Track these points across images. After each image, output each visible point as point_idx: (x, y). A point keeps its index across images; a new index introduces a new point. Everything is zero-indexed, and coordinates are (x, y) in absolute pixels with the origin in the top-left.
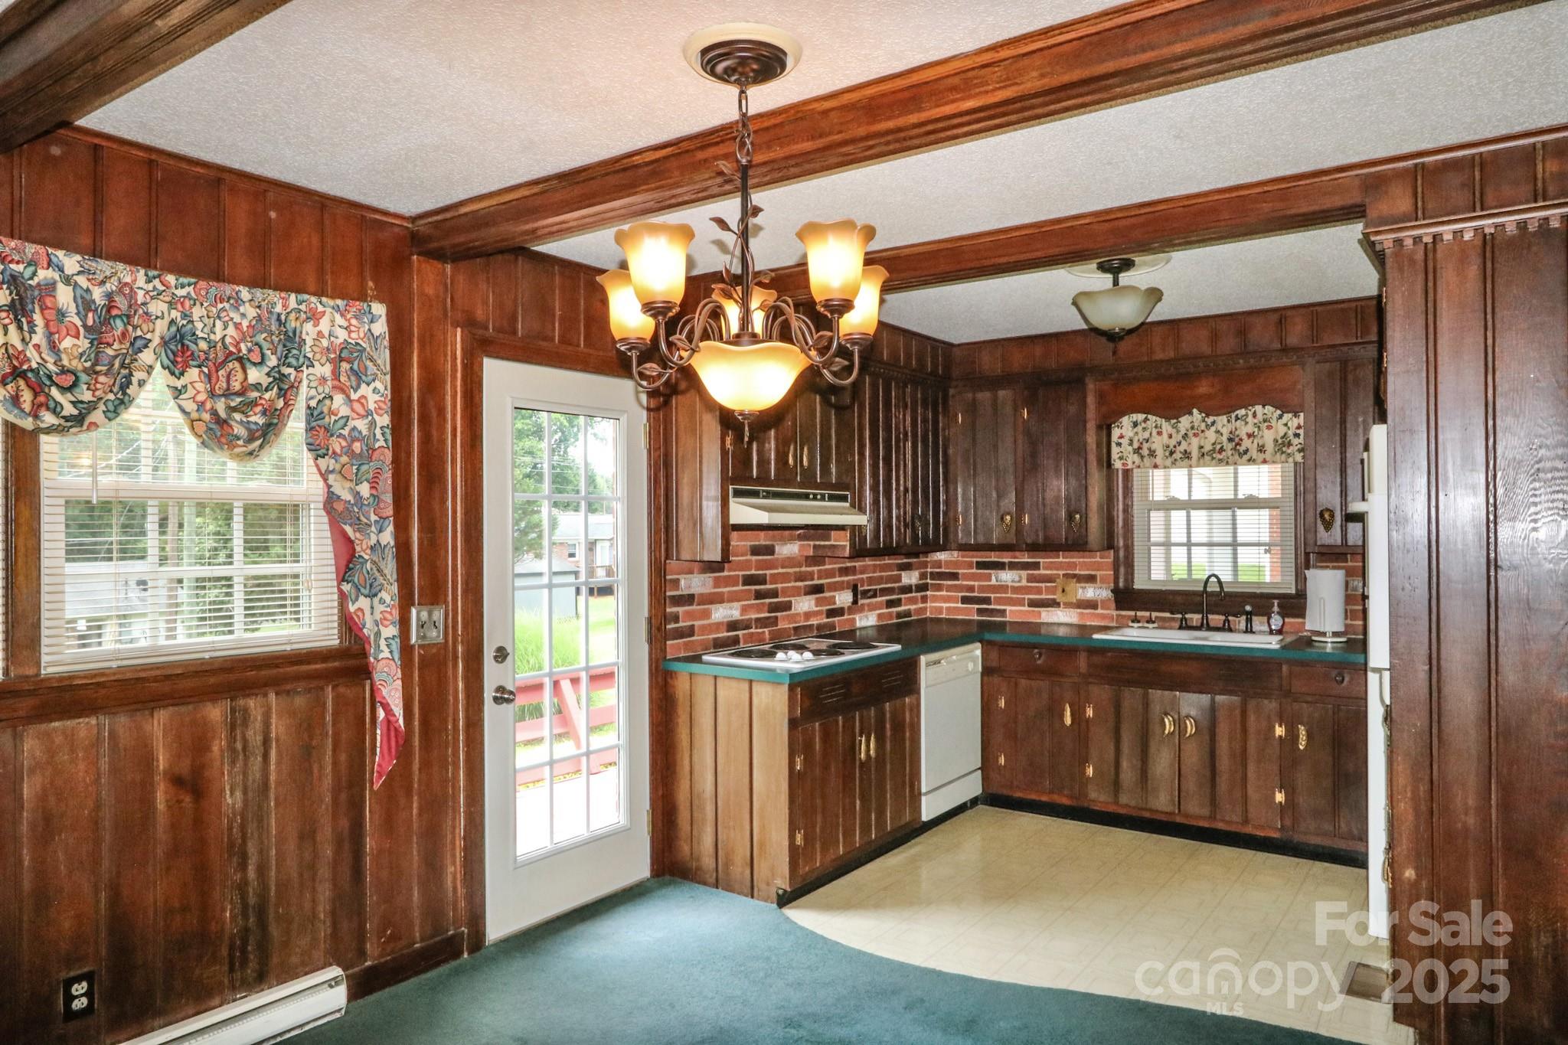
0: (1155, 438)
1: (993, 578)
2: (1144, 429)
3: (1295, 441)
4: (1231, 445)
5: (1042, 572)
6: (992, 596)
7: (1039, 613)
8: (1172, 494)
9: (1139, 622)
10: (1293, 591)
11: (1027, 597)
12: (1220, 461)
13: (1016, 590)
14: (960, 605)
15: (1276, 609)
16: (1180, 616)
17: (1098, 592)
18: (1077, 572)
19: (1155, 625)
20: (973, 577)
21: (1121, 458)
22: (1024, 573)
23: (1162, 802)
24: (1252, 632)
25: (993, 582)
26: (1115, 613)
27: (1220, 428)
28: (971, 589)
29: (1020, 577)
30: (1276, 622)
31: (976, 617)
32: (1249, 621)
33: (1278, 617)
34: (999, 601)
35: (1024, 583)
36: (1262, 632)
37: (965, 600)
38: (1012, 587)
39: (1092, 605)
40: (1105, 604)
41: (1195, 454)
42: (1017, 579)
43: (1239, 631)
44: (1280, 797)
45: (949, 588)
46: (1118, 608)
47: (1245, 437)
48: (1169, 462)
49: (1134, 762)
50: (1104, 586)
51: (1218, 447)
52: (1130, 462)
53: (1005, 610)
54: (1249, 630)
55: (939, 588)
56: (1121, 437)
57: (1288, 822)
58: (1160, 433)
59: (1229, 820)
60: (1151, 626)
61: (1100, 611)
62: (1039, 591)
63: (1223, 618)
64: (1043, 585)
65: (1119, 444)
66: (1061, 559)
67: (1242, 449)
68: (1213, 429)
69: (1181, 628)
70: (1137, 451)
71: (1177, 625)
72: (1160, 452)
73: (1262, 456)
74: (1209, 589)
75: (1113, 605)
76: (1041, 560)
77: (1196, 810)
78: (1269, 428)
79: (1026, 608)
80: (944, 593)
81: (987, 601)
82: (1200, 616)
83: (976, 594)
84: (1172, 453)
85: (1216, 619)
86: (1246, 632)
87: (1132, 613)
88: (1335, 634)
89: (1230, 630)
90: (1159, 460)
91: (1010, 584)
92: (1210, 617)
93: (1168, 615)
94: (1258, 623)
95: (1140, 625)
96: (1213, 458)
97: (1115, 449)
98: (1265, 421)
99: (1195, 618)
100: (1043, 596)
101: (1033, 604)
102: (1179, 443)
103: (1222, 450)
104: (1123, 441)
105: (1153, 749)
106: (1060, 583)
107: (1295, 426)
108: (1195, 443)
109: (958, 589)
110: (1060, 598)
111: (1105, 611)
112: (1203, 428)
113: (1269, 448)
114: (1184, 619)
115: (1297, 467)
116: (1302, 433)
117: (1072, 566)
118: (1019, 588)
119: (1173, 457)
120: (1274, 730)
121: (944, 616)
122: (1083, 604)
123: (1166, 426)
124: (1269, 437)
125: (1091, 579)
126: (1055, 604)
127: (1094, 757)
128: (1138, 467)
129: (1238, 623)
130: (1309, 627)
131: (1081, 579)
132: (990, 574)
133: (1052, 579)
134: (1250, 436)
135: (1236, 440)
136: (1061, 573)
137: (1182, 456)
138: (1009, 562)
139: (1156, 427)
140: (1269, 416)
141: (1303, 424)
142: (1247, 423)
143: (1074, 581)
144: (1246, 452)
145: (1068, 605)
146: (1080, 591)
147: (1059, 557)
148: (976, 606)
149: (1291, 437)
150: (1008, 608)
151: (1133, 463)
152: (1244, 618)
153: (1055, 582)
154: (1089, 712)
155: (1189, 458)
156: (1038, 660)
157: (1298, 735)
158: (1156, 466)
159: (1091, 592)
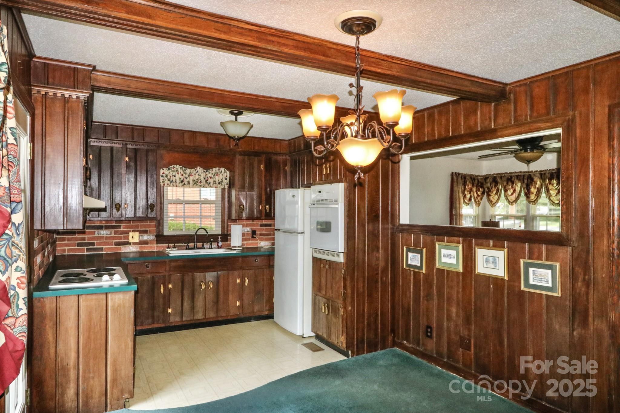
0: (177, 175)
1: (96, 233)
2: (173, 171)
3: (226, 181)
4: (205, 181)
5: (122, 229)
6: (95, 242)
7: (121, 248)
8: (178, 197)
9: (170, 248)
10: (220, 233)
11: (114, 241)
12: (200, 186)
13: (107, 238)
14: (76, 247)
15: (220, 239)
16: (186, 244)
17: (149, 237)
18: (139, 229)
19: (176, 249)
21: (163, 182)
22: (113, 231)
23: (199, 316)
24: (212, 248)
25: (96, 235)
26: (155, 245)
27: (200, 174)
28: (84, 239)
29: (111, 232)
30: (220, 244)
31: (86, 253)
32: (211, 244)
33: (220, 242)
34: (99, 244)
35: (113, 235)
36: (215, 248)
37: (78, 245)
38: (106, 237)
39: (146, 242)
40: (151, 242)
41: (191, 182)
42: (109, 233)
43: (207, 248)
44: (238, 304)
45: (69, 240)
46: (157, 243)
47: (209, 178)
48: (181, 184)
49: (189, 302)
50: (151, 234)
51: (200, 181)
52: (166, 184)
53: (103, 248)
54: (211, 248)
55: (64, 240)
56: (163, 173)
57: (241, 311)
58: (178, 173)
59: (223, 314)
60: (174, 249)
61: (149, 245)
62: (121, 238)
63: (202, 244)
64: (123, 235)
65: (162, 176)
66: (132, 224)
67: (209, 182)
68: (197, 174)
69: (187, 249)
70: (169, 180)
71: (185, 248)
72: (178, 181)
73: (215, 185)
74: (197, 234)
75: (155, 242)
76: (122, 224)
77: (211, 315)
78: (217, 175)
79: (114, 246)
80: (66, 242)
81: (93, 244)
82: (193, 244)
83: (86, 241)
84: (182, 182)
85: (199, 245)
86: (210, 248)
87: (167, 245)
88: (239, 247)
89: (204, 248)
90: (177, 184)
91: (105, 236)
92: (198, 244)
93: (181, 244)
94: (214, 245)
95: (170, 249)
96: (197, 185)
97: (161, 178)
98: (216, 173)
99: (191, 245)
100: (123, 240)
101: (117, 244)
102: (187, 178)
103: (201, 182)
104: (164, 175)
105: (196, 296)
106: (131, 234)
107: (226, 176)
108: (191, 178)
109: (76, 239)
110: (131, 240)
111: (152, 245)
112: (195, 173)
113: (217, 182)
114: (188, 245)
115: (223, 190)
116: (228, 178)
117: (137, 226)
118: (109, 237)
119: (183, 183)
120: (237, 281)
121: (66, 254)
122: (141, 243)
123: (180, 171)
124: (217, 179)
125: (146, 232)
126: (128, 243)
127: (172, 304)
128: (170, 186)
129: (207, 245)
130: (232, 245)
131: (141, 232)
132: (94, 232)
133: (127, 233)
134: (211, 178)
135: (206, 179)
136: (132, 230)
137: (186, 183)
138: (105, 226)
139: (177, 171)
140: (217, 171)
141: (228, 175)
142: (210, 173)
143: (138, 233)
144: (210, 183)
145: (135, 244)
146: (141, 237)
147: (130, 223)
148: (86, 247)
149: (224, 179)
150: (104, 247)
151: (168, 184)
152: (209, 243)
153: (129, 234)
154: (170, 286)
155: (189, 184)
156: (148, 267)
157: (245, 281)
158: (177, 186)
159: (145, 238)
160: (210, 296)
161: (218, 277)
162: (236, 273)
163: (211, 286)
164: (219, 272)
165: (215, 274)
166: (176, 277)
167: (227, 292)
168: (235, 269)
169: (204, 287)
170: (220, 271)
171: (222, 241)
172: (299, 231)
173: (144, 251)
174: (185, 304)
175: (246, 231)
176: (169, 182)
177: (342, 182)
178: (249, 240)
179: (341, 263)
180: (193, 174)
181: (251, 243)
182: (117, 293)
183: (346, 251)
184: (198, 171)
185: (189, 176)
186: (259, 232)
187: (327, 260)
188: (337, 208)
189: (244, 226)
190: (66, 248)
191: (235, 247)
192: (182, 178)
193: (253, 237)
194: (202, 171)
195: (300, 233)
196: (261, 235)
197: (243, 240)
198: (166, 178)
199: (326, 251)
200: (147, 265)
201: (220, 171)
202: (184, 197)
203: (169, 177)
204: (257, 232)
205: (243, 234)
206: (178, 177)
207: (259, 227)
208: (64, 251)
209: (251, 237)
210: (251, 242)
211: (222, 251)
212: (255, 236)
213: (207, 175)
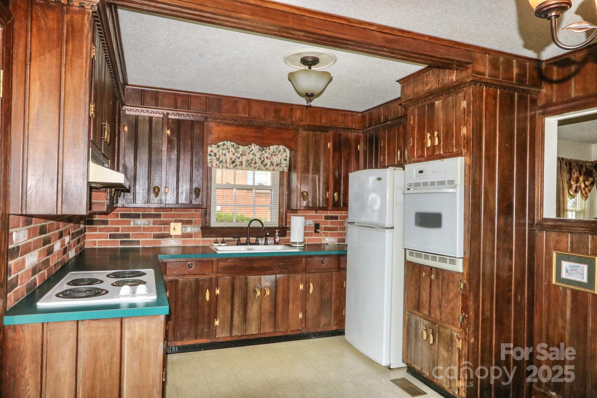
0: (227, 154)
1: (132, 223)
2: (223, 149)
3: (285, 162)
4: (260, 161)
5: (162, 219)
6: (131, 233)
7: (160, 241)
8: (228, 181)
9: (218, 243)
11: (152, 233)
12: (255, 168)
13: (146, 229)
14: (108, 239)
15: (277, 234)
16: (237, 239)
17: (193, 229)
18: (182, 219)
19: (225, 244)
20: (118, 223)
21: (211, 162)
22: (151, 220)
23: (253, 330)
24: (267, 244)
25: (132, 225)
26: (201, 239)
27: (255, 153)
28: (117, 229)
29: (149, 222)
30: (277, 239)
31: (120, 246)
32: (266, 240)
33: (278, 237)
34: (135, 236)
35: (151, 225)
36: (271, 244)
37: (111, 236)
38: (144, 228)
39: (190, 236)
40: (196, 235)
41: (244, 163)
42: (147, 223)
43: (262, 244)
44: (300, 316)
45: (101, 230)
46: (203, 237)
47: (265, 158)
48: (232, 166)
49: (241, 313)
50: (196, 226)
51: (254, 161)
52: (214, 165)
53: (139, 241)
54: (266, 244)
55: (94, 230)
56: (212, 152)
57: (303, 326)
58: (229, 152)
59: (281, 330)
60: (223, 244)
61: (193, 239)
62: (160, 229)
63: (256, 239)
64: (163, 226)
65: (210, 155)
66: (173, 212)
67: (265, 163)
68: (252, 153)
69: (237, 245)
70: (218, 159)
71: (236, 243)
72: (229, 161)
73: (272, 167)
74: (250, 226)
75: (201, 235)
76: (162, 213)
77: (268, 330)
78: (275, 155)
79: (152, 239)
80: (97, 233)
81: (127, 236)
82: (246, 238)
83: (120, 232)
84: (233, 162)
85: (253, 239)
86: (265, 244)
87: (215, 239)
88: (300, 243)
89: (258, 244)
90: (228, 165)
91: (142, 226)
92: (251, 238)
93: (231, 239)
94: (270, 240)
96: (251, 166)
97: (209, 157)
98: (274, 152)
99: (243, 239)
100: (163, 232)
101: (156, 236)
102: (239, 158)
103: (255, 163)
104: (212, 154)
105: (249, 305)
106: (172, 225)
107: (285, 156)
108: (244, 158)
109: (109, 230)
110: (172, 233)
111: (196, 239)
112: (249, 152)
113: (275, 164)
114: (239, 240)
115: (282, 173)
116: (288, 159)
117: (180, 216)
118: (148, 228)
119: (235, 164)
120: (299, 287)
121: (97, 247)
122: (185, 235)
123: (232, 149)
124: (275, 160)
125: (189, 222)
126: (169, 236)
127: (220, 314)
128: (219, 167)
129: (262, 241)
130: (292, 241)
131: (184, 223)
132: (130, 221)
133: (168, 223)
134: (267, 158)
135: (262, 159)
136: (173, 219)
137: (238, 164)
138: (142, 214)
139: (227, 149)
140: (275, 150)
141: (288, 156)
142: (266, 152)
143: (181, 224)
144: (266, 165)
145: (176, 236)
146: (184, 228)
147: (172, 211)
148: (120, 240)
149: (283, 160)
150: (141, 240)
151: (217, 165)
152: (264, 238)
153: (169, 224)
154: (218, 292)
155: (242, 165)
156: (190, 267)
157: (309, 287)
158: (227, 168)
159: (189, 229)
160: (267, 305)
161: (276, 281)
162: (299, 277)
163: (268, 293)
164: (278, 276)
165: (273, 277)
166: (225, 280)
167: (286, 302)
168: (297, 273)
169: (259, 293)
170: (279, 274)
171: (280, 236)
172: (387, 226)
173: (187, 245)
174: (236, 315)
175: (308, 224)
176: (218, 162)
177: (462, 156)
178: (311, 235)
179: (459, 273)
180: (247, 153)
181: (314, 239)
182: (139, 318)
183: (468, 256)
184: (252, 150)
185: (241, 155)
186: (323, 226)
187: (431, 268)
188: (454, 193)
189: (306, 218)
190: (97, 240)
191: (296, 243)
192: (234, 158)
193: (316, 232)
194: (258, 150)
195: (388, 228)
196: (325, 229)
197: (306, 235)
198: (215, 158)
199: (430, 255)
200: (189, 265)
201: (279, 149)
202: (235, 181)
203: (218, 157)
204: (320, 226)
205: (305, 228)
206: (229, 156)
207: (323, 220)
208: (95, 243)
209: (313, 232)
210: (313, 237)
211: (280, 249)
212: (319, 231)
213: (263, 154)
